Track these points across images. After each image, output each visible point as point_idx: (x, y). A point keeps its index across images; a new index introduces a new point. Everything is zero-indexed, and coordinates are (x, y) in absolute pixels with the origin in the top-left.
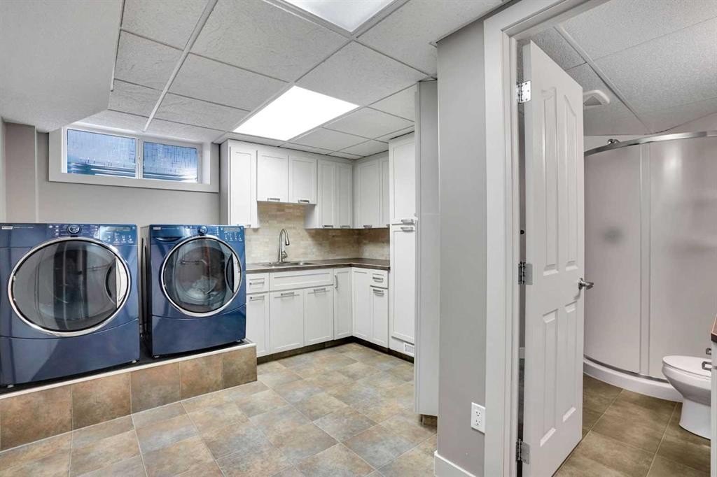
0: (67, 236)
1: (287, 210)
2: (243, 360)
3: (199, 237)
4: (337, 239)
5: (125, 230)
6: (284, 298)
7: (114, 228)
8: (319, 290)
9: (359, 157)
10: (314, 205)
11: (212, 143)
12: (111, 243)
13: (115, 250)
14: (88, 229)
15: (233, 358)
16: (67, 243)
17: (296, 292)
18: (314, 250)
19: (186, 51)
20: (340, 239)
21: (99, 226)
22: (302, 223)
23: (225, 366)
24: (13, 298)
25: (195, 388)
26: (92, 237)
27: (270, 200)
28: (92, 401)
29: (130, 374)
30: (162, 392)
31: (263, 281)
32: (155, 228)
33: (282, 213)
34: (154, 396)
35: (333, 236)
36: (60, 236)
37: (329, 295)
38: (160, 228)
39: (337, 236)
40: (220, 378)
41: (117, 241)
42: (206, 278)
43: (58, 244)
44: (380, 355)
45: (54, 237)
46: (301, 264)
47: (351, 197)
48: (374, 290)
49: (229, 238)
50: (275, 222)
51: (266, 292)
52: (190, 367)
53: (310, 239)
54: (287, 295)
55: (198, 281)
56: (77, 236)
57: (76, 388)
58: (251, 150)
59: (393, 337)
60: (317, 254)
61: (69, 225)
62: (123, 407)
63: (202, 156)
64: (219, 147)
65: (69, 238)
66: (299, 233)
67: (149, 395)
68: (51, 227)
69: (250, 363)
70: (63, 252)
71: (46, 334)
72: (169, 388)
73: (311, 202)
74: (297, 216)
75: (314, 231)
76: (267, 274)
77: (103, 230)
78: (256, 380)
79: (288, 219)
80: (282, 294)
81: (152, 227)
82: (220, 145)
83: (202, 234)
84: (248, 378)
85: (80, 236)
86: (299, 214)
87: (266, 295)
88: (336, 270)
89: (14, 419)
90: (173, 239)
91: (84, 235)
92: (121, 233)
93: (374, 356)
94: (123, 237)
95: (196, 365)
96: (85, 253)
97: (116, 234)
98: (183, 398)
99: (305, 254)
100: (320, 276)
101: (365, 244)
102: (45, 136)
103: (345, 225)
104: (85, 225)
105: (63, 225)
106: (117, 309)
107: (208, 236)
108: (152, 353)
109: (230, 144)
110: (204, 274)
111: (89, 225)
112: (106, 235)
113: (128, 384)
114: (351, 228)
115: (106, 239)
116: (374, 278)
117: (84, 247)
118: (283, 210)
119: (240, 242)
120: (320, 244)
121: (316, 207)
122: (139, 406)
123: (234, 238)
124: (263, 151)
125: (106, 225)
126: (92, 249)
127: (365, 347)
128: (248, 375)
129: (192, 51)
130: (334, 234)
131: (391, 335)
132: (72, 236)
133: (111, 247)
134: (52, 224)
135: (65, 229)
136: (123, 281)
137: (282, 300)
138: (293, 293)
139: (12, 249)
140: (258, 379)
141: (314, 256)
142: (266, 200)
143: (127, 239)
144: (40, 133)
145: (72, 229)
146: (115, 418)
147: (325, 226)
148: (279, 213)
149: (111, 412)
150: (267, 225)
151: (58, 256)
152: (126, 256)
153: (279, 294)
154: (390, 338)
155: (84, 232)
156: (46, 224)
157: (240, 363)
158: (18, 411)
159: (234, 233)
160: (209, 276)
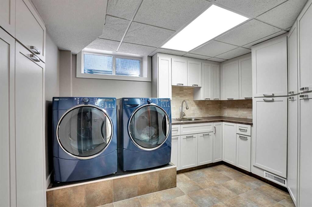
0: (83, 104)
1: (185, 91)
2: (169, 175)
3: (148, 105)
4: (209, 106)
5: (110, 101)
6: (187, 139)
7: (105, 99)
8: (206, 135)
9: (225, 60)
10: (200, 88)
11: (148, 56)
12: (103, 108)
13: (105, 111)
14: (93, 100)
15: (164, 174)
16: (83, 107)
17: (194, 136)
18: (198, 112)
19: (131, 21)
20: (211, 106)
21: (98, 98)
22: (192, 97)
23: (160, 178)
24: (58, 137)
25: (145, 190)
26: (94, 105)
27: (178, 85)
28: (94, 194)
29: (113, 181)
30: (128, 191)
31: (177, 129)
32: (125, 100)
33: (182, 92)
34: (125, 193)
35: (208, 104)
36: (80, 104)
37: (211, 137)
38: (127, 100)
39: (210, 104)
40: (157, 185)
41: (106, 107)
42: (149, 127)
43: (79, 108)
44: (244, 175)
45: (77, 104)
46: (193, 120)
47: (219, 82)
48: (240, 136)
49: (163, 106)
50: (179, 97)
51: (179, 135)
52: (142, 178)
53: (196, 106)
54: (189, 137)
55: (145, 129)
56: (87, 104)
57: (87, 186)
58: (168, 58)
59: (254, 166)
60: (200, 114)
61: (84, 98)
62: (109, 198)
63: (142, 64)
64: (151, 58)
65: (84, 105)
66: (190, 103)
67: (122, 193)
68: (75, 99)
69: (173, 177)
70: (81, 113)
71: (73, 158)
72: (132, 189)
73: (199, 86)
74: (190, 94)
75: (198, 102)
76: (179, 125)
77: (100, 100)
78: (176, 187)
79: (185, 95)
80: (187, 137)
81: (123, 99)
82: (152, 57)
83: (149, 103)
84: (172, 185)
85: (89, 104)
86: (190, 93)
87: (179, 137)
88: (215, 124)
89: (60, 201)
90: (135, 106)
91: (91, 104)
92: (108, 103)
93: (241, 176)
94: (110, 104)
95: (146, 177)
96: (91, 113)
97: (106, 103)
98: (138, 195)
99: (194, 114)
100: (205, 127)
101: (224, 109)
102: (75, 56)
103: (216, 98)
104: (91, 98)
105: (81, 98)
106: (107, 145)
107: (151, 104)
108: (123, 169)
109: (158, 55)
110: (147, 125)
111: (93, 98)
112: (101, 103)
113: (112, 186)
114: (219, 100)
115: (101, 106)
116: (240, 129)
117: (91, 110)
118: (183, 91)
119: (169, 107)
120: (201, 109)
121: (201, 88)
122: (118, 198)
123: (165, 106)
124: (174, 59)
125: (101, 98)
126: (94, 111)
127: (231, 169)
128: (172, 183)
129: (134, 20)
130: (208, 103)
131: (253, 164)
132: (85, 104)
133: (103, 110)
134: (76, 98)
135: (82, 100)
136: (110, 129)
137: (187, 140)
138: (193, 136)
139: (59, 111)
140: (177, 186)
141: (198, 115)
142: (176, 85)
143: (111, 106)
144: (73, 55)
145: (85, 100)
146: (105, 204)
147: (206, 99)
148: (180, 92)
149: (104, 201)
150: (175, 98)
151: (79, 114)
152: (111, 115)
153: (185, 137)
154: (252, 166)
155: (91, 101)
156: (73, 97)
157: (168, 176)
158: (62, 197)
159: (165, 102)
160: (150, 126)
